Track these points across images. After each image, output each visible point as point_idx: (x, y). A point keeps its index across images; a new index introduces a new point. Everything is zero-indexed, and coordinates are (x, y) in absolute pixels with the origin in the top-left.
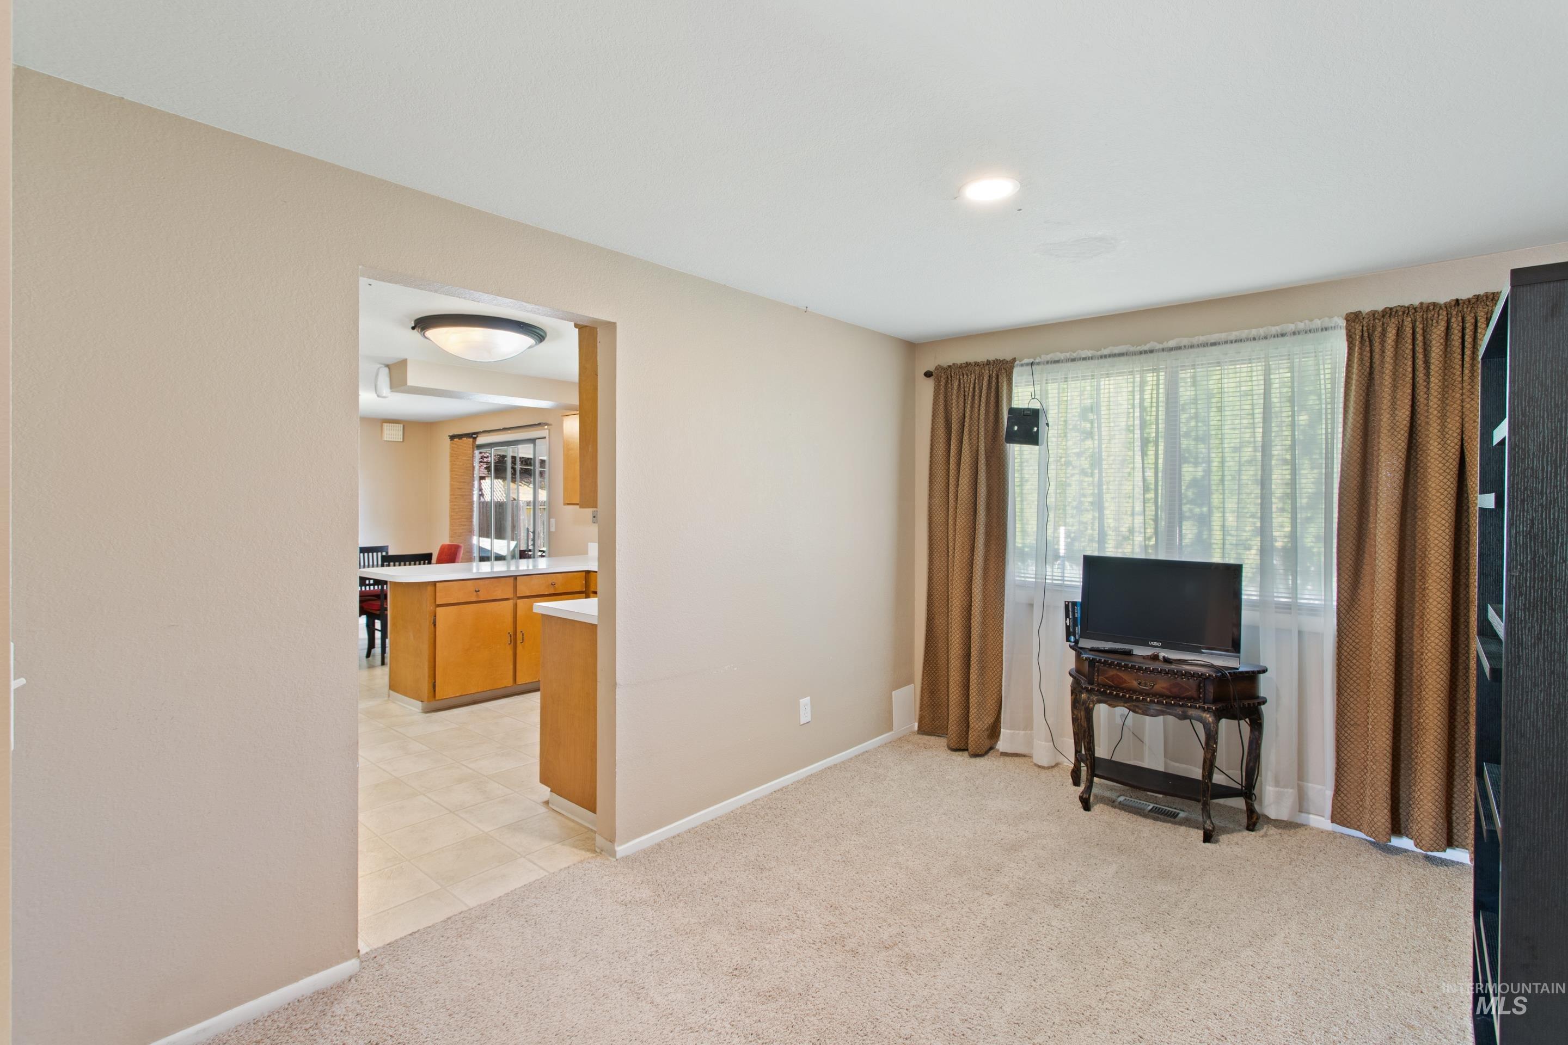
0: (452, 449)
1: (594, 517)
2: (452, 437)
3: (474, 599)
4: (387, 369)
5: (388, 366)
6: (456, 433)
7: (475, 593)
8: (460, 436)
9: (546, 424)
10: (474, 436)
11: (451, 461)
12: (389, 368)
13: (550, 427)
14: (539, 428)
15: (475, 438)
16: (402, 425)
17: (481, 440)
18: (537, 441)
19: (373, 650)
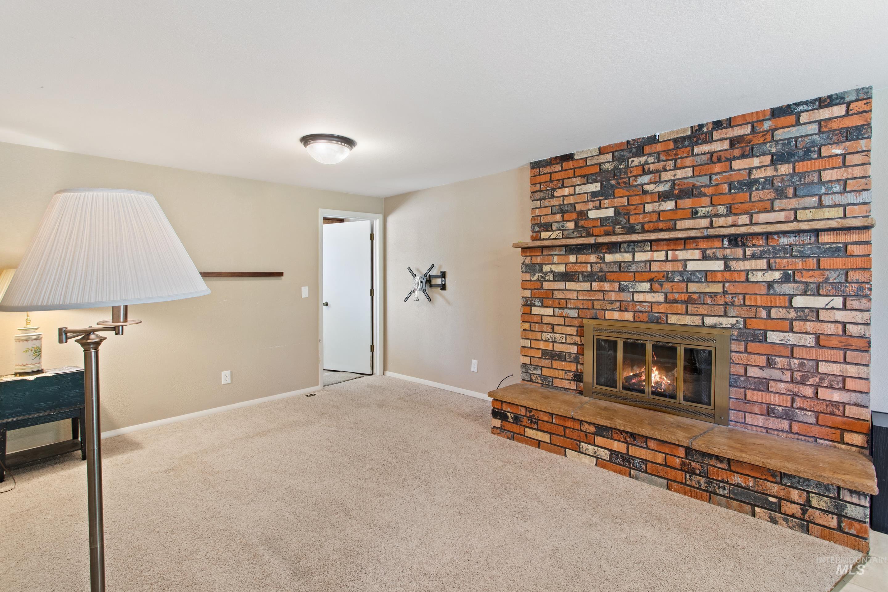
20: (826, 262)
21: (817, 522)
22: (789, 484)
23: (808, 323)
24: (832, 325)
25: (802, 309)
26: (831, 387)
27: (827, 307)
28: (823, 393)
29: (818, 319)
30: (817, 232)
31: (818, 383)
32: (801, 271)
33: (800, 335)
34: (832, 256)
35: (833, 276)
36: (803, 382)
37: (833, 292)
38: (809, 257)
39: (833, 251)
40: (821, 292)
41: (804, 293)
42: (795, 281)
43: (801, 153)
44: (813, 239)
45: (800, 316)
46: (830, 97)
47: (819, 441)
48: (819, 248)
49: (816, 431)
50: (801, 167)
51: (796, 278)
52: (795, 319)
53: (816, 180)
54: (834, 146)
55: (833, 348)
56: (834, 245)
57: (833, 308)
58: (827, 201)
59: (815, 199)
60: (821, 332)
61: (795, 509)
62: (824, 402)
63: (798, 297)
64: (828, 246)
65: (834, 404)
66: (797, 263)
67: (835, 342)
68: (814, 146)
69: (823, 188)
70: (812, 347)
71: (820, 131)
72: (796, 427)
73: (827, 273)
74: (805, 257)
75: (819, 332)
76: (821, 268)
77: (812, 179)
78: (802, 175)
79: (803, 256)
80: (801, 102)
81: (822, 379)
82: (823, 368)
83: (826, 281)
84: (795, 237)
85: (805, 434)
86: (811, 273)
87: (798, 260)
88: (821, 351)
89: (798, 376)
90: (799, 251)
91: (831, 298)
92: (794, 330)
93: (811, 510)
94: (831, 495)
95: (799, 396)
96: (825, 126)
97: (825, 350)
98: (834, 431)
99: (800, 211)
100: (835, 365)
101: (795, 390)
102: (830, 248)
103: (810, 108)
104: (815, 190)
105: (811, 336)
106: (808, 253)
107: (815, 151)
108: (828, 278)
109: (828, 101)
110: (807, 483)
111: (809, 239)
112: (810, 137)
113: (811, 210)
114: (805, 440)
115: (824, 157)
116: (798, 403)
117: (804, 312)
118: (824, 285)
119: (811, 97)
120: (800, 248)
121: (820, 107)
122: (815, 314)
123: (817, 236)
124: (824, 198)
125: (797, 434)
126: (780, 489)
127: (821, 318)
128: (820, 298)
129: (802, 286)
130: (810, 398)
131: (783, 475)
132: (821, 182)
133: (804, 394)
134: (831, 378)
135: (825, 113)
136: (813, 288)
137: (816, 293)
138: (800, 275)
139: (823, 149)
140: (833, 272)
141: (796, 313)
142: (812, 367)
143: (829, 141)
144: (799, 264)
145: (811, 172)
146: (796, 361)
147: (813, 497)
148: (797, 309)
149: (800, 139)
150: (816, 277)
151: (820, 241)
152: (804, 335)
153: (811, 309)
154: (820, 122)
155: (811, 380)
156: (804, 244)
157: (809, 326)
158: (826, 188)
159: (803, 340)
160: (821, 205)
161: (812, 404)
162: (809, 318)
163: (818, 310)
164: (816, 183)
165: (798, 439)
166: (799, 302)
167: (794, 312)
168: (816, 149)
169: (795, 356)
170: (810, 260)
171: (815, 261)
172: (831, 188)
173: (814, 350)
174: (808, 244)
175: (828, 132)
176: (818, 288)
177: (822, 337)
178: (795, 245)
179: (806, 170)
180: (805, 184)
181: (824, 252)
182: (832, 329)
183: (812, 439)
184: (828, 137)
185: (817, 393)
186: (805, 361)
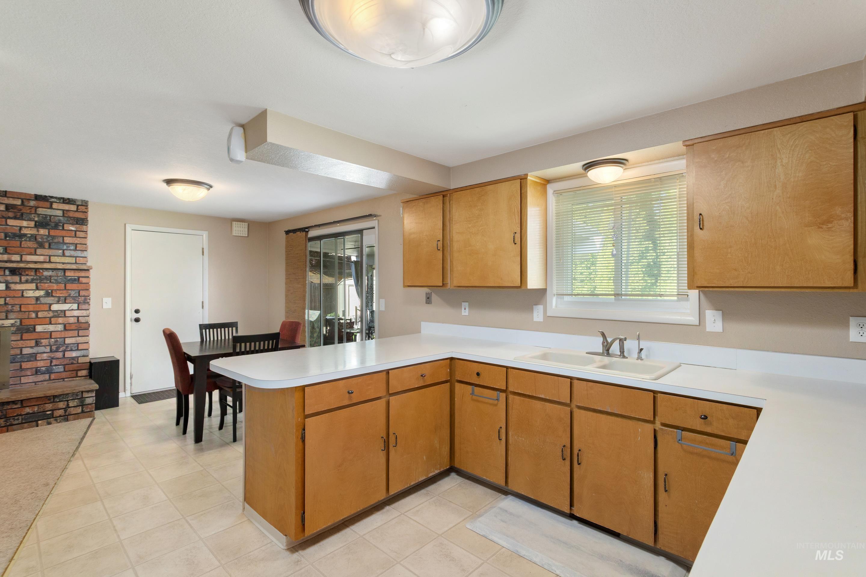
0: (287, 241)
1: (428, 298)
2: (288, 232)
3: (346, 402)
4: (241, 130)
5: (242, 126)
6: (291, 228)
7: (348, 394)
8: (295, 231)
9: (375, 216)
10: (306, 230)
11: (286, 252)
12: (244, 129)
13: (378, 218)
14: (370, 219)
15: (308, 232)
16: (247, 224)
17: (312, 233)
18: (364, 231)
19: (225, 417)
20: (69, 286)
21: (72, 413)
22: (58, 401)
23: (60, 318)
24: (72, 318)
25: (57, 311)
26: (72, 350)
27: (70, 309)
28: (68, 354)
29: (65, 316)
30: (64, 270)
31: (65, 349)
32: (56, 290)
33: (55, 325)
34: (72, 283)
35: (73, 293)
36: (57, 351)
37: (73, 301)
38: (60, 283)
39: (73, 281)
40: (67, 301)
41: (58, 302)
42: (52, 296)
43: (53, 224)
44: (63, 273)
45: (55, 315)
46: (69, 199)
47: (66, 380)
48: (66, 278)
49: (64, 375)
50: (53, 232)
51: (53, 295)
52: (53, 317)
53: (61, 241)
54: (70, 225)
55: (72, 330)
56: (73, 277)
57: (72, 310)
58: (67, 253)
59: (61, 251)
60: (67, 323)
61: (61, 412)
62: (68, 359)
63: (54, 305)
64: (70, 278)
65: (73, 358)
66: (54, 286)
67: (73, 327)
68: (60, 223)
69: (65, 246)
70: (62, 331)
71: (63, 216)
72: (53, 376)
73: (70, 291)
74: (58, 283)
75: (66, 322)
76: (67, 289)
77: (59, 240)
78: (54, 237)
79: (57, 282)
80: (53, 197)
81: (67, 347)
82: (68, 341)
83: (69, 296)
84: (53, 272)
85: (57, 378)
86: (61, 292)
87: (54, 285)
88: (66, 332)
89: (54, 348)
90: (55, 280)
91: (72, 304)
92: (52, 323)
93: (69, 409)
94: (79, 397)
95: (55, 359)
96: (66, 214)
97: (69, 332)
98: (73, 372)
99: (53, 257)
100: (73, 338)
101: (53, 356)
102: (71, 279)
103: (58, 202)
104: (61, 246)
105: (61, 325)
106: (60, 281)
107: (61, 226)
108: (70, 294)
109: (68, 201)
110: (67, 396)
111: (60, 273)
112: (58, 217)
113: (59, 257)
114: (58, 382)
115: (66, 230)
116: (55, 362)
117: (57, 312)
118: (68, 298)
119: (59, 196)
120: (56, 278)
121: (63, 203)
122: (63, 313)
123: (65, 272)
124: (65, 251)
125: (54, 380)
126: (53, 405)
127: (67, 315)
128: (66, 305)
129: (56, 299)
130: (60, 358)
131: (55, 397)
132: (64, 243)
133: (57, 357)
134: (72, 345)
135: (66, 207)
136: (63, 300)
137: (64, 302)
138: (55, 292)
139: (65, 226)
140: (73, 291)
141: (53, 314)
142: (62, 341)
143: (68, 222)
144: (55, 287)
145: (59, 236)
146: (53, 340)
147: (70, 402)
148: (54, 311)
149: (52, 217)
150: (64, 294)
151: (66, 275)
152: (58, 325)
153: (61, 311)
154: (63, 211)
155: (61, 349)
156: (57, 276)
157: (60, 320)
158: (67, 247)
159: (57, 328)
160: (64, 255)
161: (61, 361)
162: (60, 315)
163: (65, 311)
164: (62, 243)
165: (54, 382)
166: (55, 307)
167: (52, 313)
168: (61, 224)
169: (53, 337)
170: (61, 284)
171: (63, 285)
172: (69, 247)
173: (63, 332)
174: (60, 276)
175: (67, 217)
176: (65, 300)
177: (67, 325)
178: (53, 276)
179: (56, 235)
180: (55, 243)
181: (68, 280)
182: (72, 320)
183: (62, 380)
184: (68, 220)
185: (64, 355)
186: (58, 339)
